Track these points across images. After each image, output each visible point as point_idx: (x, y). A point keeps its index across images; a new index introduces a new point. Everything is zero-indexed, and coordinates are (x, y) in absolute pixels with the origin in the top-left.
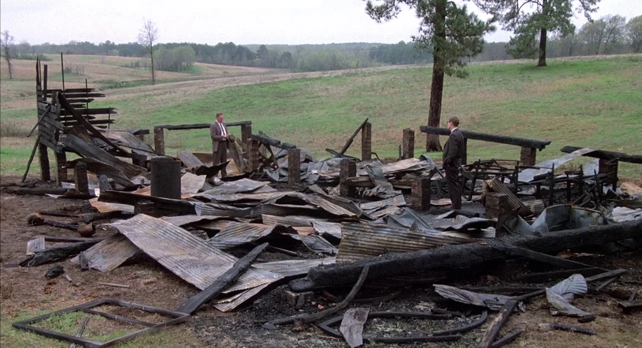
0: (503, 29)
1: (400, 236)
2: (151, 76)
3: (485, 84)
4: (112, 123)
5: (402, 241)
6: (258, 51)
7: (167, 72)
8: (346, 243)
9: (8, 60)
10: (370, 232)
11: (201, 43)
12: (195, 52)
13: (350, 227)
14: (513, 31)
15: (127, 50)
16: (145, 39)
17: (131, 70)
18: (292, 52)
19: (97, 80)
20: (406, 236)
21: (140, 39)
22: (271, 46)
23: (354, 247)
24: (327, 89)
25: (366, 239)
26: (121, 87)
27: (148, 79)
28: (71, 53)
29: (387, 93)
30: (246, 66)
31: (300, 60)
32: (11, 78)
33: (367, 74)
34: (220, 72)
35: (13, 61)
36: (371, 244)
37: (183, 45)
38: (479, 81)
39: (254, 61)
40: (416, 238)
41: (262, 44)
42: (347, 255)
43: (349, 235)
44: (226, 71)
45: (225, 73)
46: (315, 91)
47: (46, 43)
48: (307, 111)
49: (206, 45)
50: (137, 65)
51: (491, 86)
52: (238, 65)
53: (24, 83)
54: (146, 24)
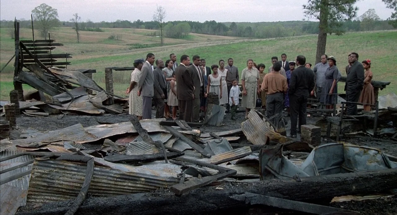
0: (387, 7)
1: (111, 176)
2: (161, 41)
3: (370, 45)
4: (69, 64)
5: (113, 182)
6: (230, 26)
7: (173, 39)
8: (38, 183)
9: (77, 31)
10: (72, 171)
11: (195, 21)
12: (190, 26)
13: (47, 165)
14: (394, 9)
15: (150, 25)
16: (158, 18)
17: (151, 37)
18: (252, 27)
19: (129, 43)
20: (117, 176)
21: (154, 18)
22: (240, 23)
23: (48, 187)
24: (262, 48)
25: (66, 179)
26: (143, 48)
27: (159, 43)
28: (116, 27)
29: (301, 51)
30: (223, 35)
31: (257, 32)
32: (78, 42)
33: (291, 39)
34: (206, 39)
35: (80, 32)
36: (72, 184)
37: (183, 22)
38: (367, 43)
39: (228, 32)
40: (132, 180)
41: (232, 22)
42: (42, 195)
43: (43, 174)
44: (210, 38)
45: (208, 39)
46: (254, 49)
47: (103, 22)
48: (244, 62)
49: (198, 22)
50: (155, 35)
51: (374, 46)
52: (217, 35)
53: (84, 45)
54: (158, 8)
